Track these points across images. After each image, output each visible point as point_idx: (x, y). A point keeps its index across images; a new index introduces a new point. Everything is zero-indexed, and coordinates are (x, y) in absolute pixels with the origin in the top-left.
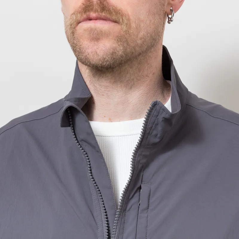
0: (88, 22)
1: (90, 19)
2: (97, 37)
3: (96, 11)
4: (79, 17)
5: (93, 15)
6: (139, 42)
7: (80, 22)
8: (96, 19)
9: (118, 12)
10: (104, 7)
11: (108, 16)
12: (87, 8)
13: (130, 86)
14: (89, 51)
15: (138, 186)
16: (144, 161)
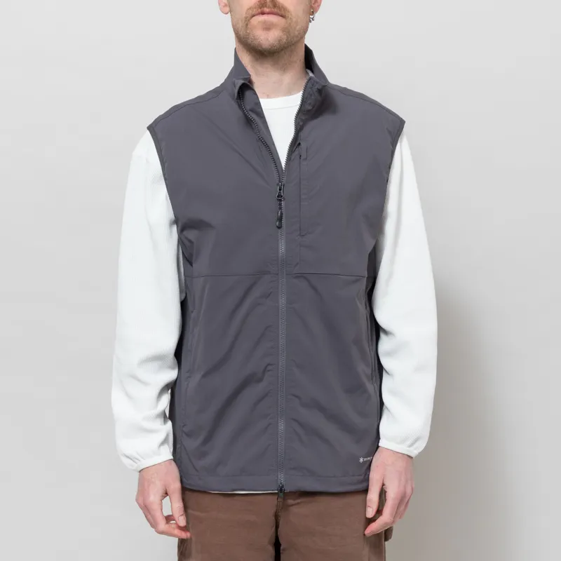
0: (261, 16)
1: (263, 13)
2: (268, 27)
3: (269, 7)
4: (255, 11)
5: (266, 10)
6: (297, 33)
7: (254, 16)
8: (268, 13)
9: (285, 9)
10: (275, 5)
11: (278, 11)
12: (262, 5)
13: (284, 69)
14: (262, 38)
15: (298, 143)
16: (301, 124)
